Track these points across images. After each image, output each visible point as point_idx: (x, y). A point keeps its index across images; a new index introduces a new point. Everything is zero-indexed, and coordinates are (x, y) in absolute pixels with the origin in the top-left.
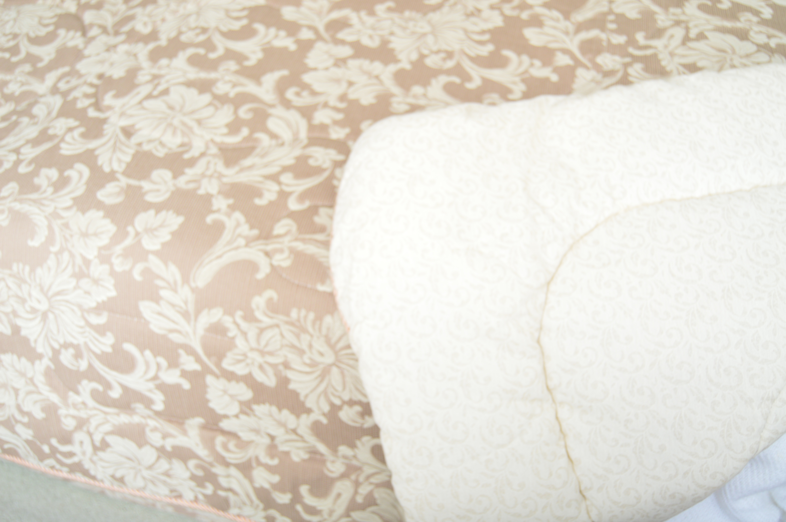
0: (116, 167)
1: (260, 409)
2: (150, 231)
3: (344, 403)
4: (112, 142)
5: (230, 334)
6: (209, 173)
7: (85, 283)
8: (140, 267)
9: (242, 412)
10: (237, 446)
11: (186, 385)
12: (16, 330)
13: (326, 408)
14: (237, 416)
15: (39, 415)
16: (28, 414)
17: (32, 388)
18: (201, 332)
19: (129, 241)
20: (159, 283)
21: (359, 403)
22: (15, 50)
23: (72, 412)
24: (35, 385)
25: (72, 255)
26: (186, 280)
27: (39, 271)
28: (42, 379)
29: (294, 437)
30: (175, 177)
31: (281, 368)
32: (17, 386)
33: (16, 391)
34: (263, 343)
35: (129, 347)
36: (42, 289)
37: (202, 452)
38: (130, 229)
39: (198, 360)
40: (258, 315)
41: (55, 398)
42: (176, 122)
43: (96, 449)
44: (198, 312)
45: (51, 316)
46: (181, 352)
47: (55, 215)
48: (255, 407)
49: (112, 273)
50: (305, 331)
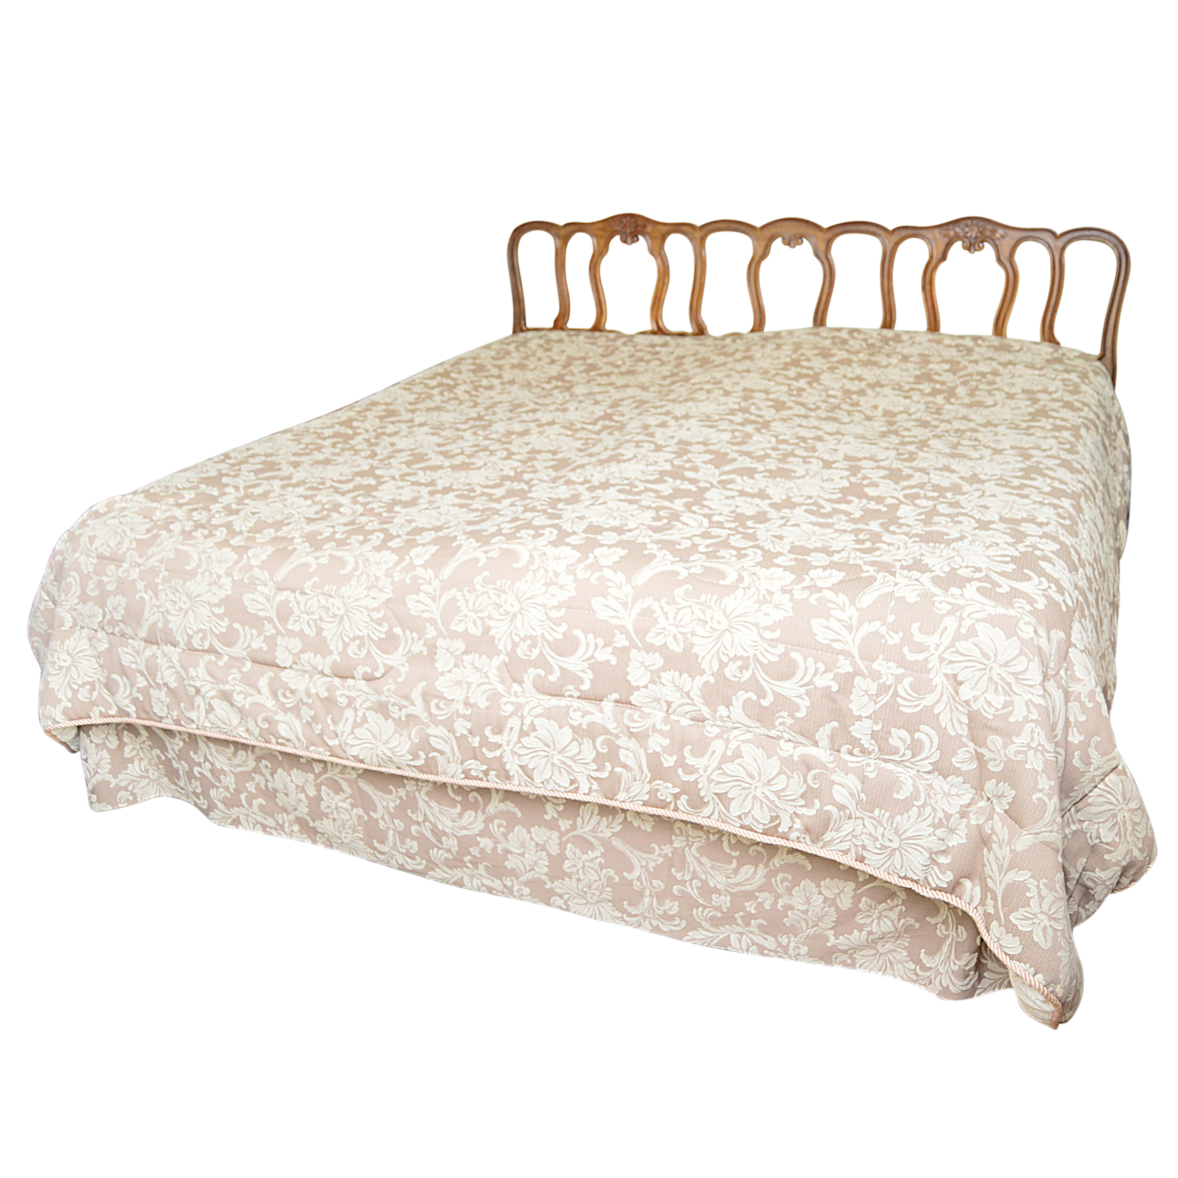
1: (666, 676)
2: (605, 556)
3: (730, 659)
5: (655, 616)
7: (553, 589)
8: (597, 575)
9: (652, 681)
10: (640, 716)
11: (614, 662)
12: (487, 630)
13: (716, 667)
14: (646, 687)
15: (483, 704)
16: (474, 705)
17: (486, 680)
18: (633, 616)
19: (589, 561)
20: (609, 584)
21: (741, 658)
23: (513, 699)
24: (488, 678)
25: (546, 571)
26: (629, 581)
27: (518, 583)
28: (495, 672)
29: (687, 700)
31: (689, 635)
32: (470, 680)
33: (469, 685)
34: (678, 619)
35: (577, 632)
36: (517, 597)
37: (611, 726)
38: (590, 555)
39: (629, 637)
40: (678, 599)
41: (501, 688)
43: (523, 734)
44: (634, 601)
45: (519, 616)
46: (617, 632)
47: (535, 549)
48: (662, 674)
49: (575, 580)
50: (709, 607)
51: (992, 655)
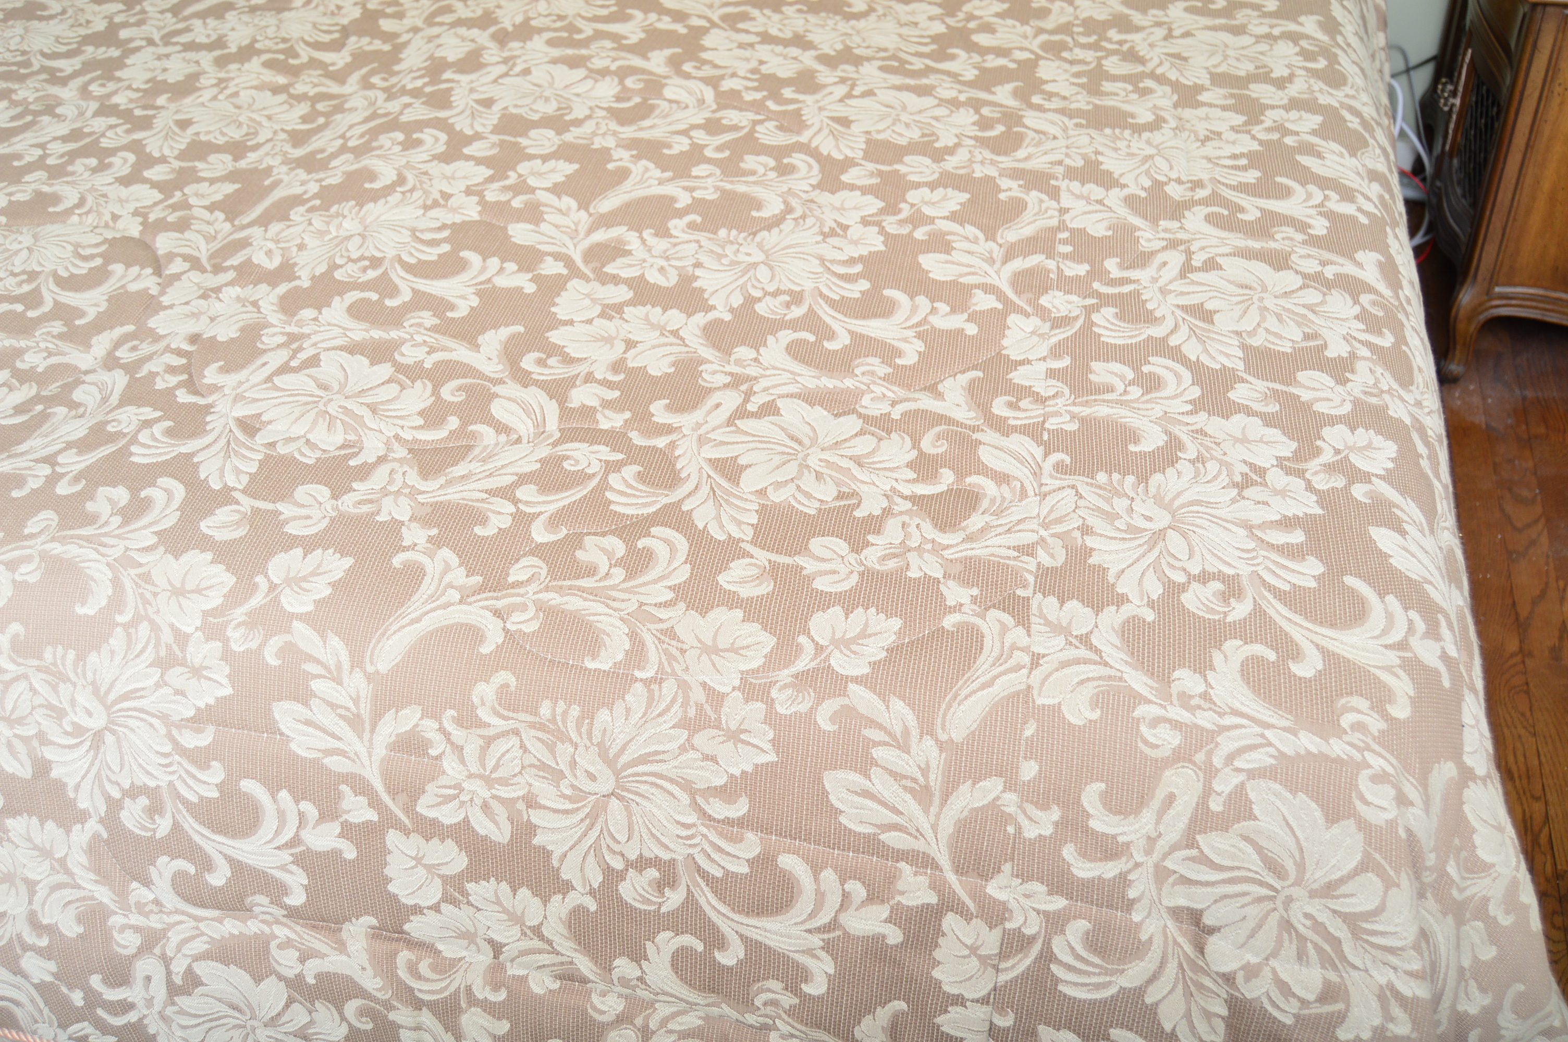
0: (231, 481)
1: (479, 890)
2: (296, 582)
3: (629, 864)
4: (223, 441)
5: (433, 752)
6: (393, 488)
7: (176, 676)
8: (276, 642)
9: (447, 899)
10: (434, 968)
11: (350, 853)
12: (42, 768)
13: (597, 879)
14: (436, 908)
15: (71, 929)
16: (50, 930)
17: (62, 878)
18: (380, 751)
19: (257, 600)
20: (310, 668)
21: (655, 862)
22: (32, 300)
23: (135, 919)
24: (68, 872)
25: (155, 628)
26: (357, 662)
27: (93, 658)
28: (83, 859)
30: (335, 497)
31: (521, 806)
32: (32, 876)
33: (31, 886)
34: (490, 764)
35: (249, 786)
36: (96, 692)
37: (371, 983)
38: (259, 579)
39: (374, 802)
40: (484, 714)
41: (104, 895)
42: (332, 409)
43: (174, 991)
44: (377, 716)
45: (109, 738)
46: (344, 788)
47: (126, 561)
48: (470, 887)
49: (227, 655)
50: (564, 737)
51: (1290, 866)
